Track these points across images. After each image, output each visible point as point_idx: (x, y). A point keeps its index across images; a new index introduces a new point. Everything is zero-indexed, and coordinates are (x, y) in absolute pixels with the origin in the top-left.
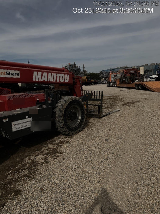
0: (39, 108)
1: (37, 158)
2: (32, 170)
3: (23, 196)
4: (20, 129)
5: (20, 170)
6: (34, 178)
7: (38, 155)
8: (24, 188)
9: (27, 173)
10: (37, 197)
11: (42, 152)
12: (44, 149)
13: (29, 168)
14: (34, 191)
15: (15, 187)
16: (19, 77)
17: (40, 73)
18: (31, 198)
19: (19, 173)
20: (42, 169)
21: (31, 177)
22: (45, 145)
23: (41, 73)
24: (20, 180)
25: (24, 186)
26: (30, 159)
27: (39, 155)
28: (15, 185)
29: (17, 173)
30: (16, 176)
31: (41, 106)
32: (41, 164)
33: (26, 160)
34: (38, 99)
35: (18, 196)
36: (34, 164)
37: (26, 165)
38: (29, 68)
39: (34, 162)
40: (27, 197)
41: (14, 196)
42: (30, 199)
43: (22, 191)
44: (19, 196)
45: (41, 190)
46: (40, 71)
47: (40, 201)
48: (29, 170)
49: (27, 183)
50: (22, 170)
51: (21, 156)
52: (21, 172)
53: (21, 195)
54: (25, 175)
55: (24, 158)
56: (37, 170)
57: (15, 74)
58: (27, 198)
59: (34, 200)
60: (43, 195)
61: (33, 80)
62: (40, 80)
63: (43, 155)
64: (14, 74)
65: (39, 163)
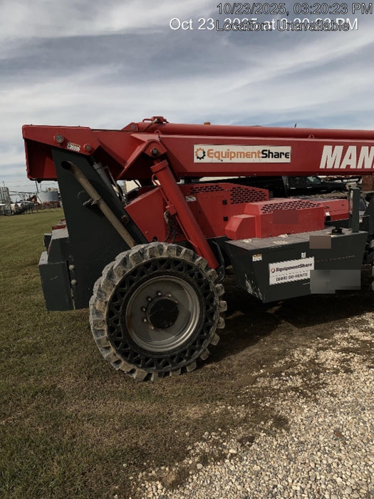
0: (332, 236)
1: (322, 355)
2: (310, 380)
3: (293, 435)
4: (286, 281)
5: (283, 374)
6: (316, 400)
7: (324, 349)
8: (293, 417)
9: (299, 385)
10: (327, 448)
11: (334, 343)
12: (337, 336)
13: (304, 374)
14: (319, 432)
15: (273, 409)
16: (288, 161)
17: (339, 149)
18: (312, 445)
19: (280, 380)
20: (336, 384)
21: (310, 397)
22: (341, 329)
23: (342, 147)
24: (285, 395)
25: (293, 412)
26: (304, 354)
27: (326, 349)
28: (273, 404)
29: (277, 378)
30: (275, 383)
31: (340, 232)
32: (334, 373)
33: (296, 355)
34: (328, 214)
35: (281, 430)
36: (315, 367)
37: (296, 365)
38: (312, 137)
39: (315, 364)
40: (302, 440)
41: (274, 429)
42: (309, 446)
43: (290, 423)
44: (283, 430)
45: (337, 436)
46: (339, 144)
47: (336, 460)
48: (302, 378)
49: (302, 410)
50: (287, 375)
51: (281, 341)
52: (284, 378)
53: (288, 430)
54: (294, 388)
55: (289, 349)
56: (323, 383)
57: (281, 155)
58: (302, 443)
59: (319, 454)
60: (343, 448)
61: (320, 167)
62: (337, 166)
63: (338, 351)
64: (278, 155)
65: (329, 369)
